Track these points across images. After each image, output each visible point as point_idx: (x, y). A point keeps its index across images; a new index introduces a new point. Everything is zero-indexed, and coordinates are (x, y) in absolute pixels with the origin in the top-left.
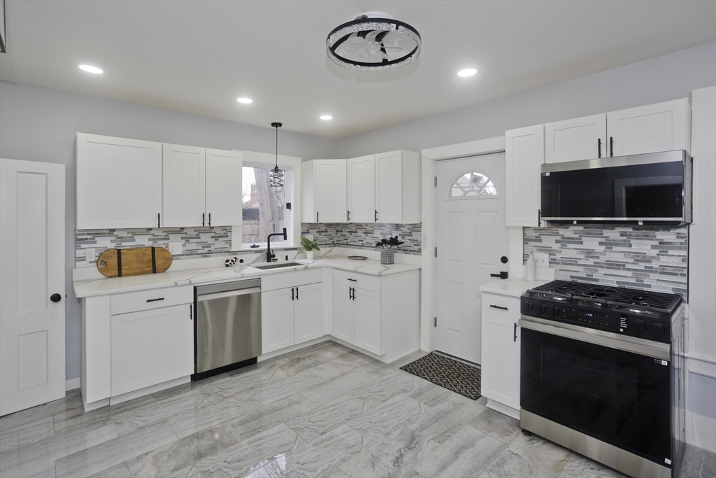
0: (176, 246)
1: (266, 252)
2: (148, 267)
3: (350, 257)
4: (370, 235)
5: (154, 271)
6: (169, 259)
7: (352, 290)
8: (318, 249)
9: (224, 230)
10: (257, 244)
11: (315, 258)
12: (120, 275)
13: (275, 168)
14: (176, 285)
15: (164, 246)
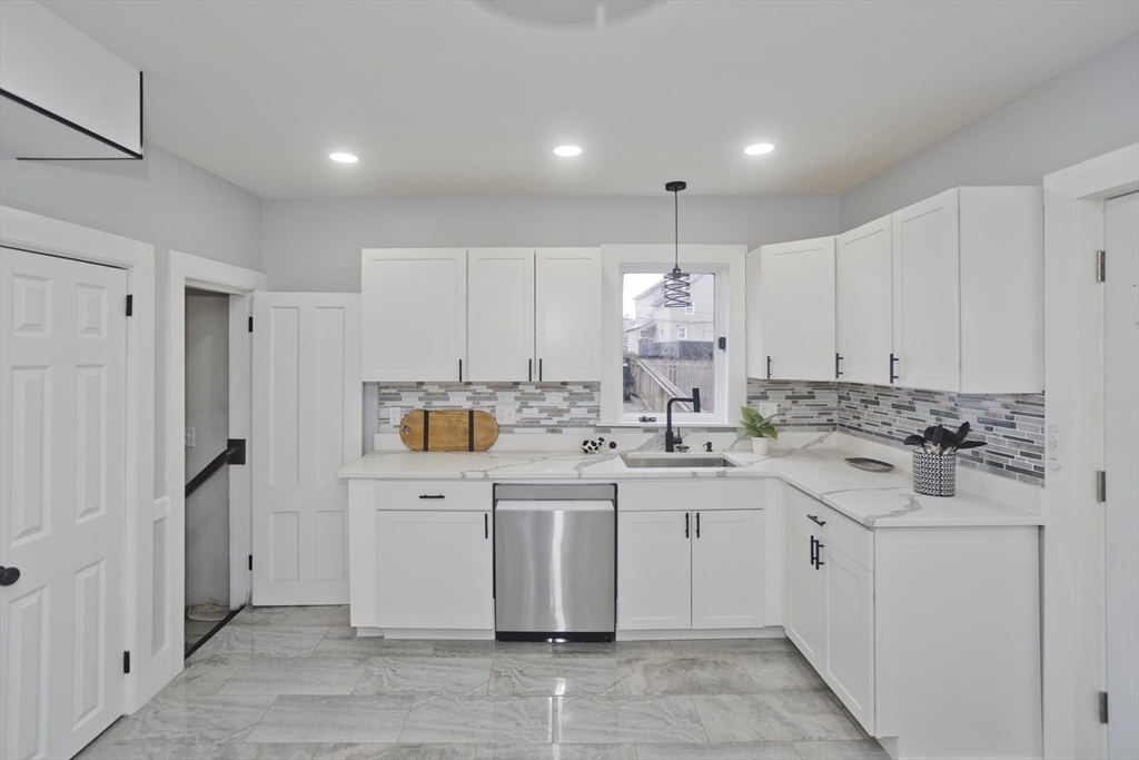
0: (505, 410)
1: (663, 432)
2: (463, 440)
3: (855, 461)
4: (905, 413)
5: (471, 449)
6: (495, 430)
7: (816, 545)
8: (774, 435)
9: (586, 387)
10: (648, 415)
11: (771, 453)
12: (426, 449)
13: (674, 271)
14: (464, 477)
15: (488, 410)
